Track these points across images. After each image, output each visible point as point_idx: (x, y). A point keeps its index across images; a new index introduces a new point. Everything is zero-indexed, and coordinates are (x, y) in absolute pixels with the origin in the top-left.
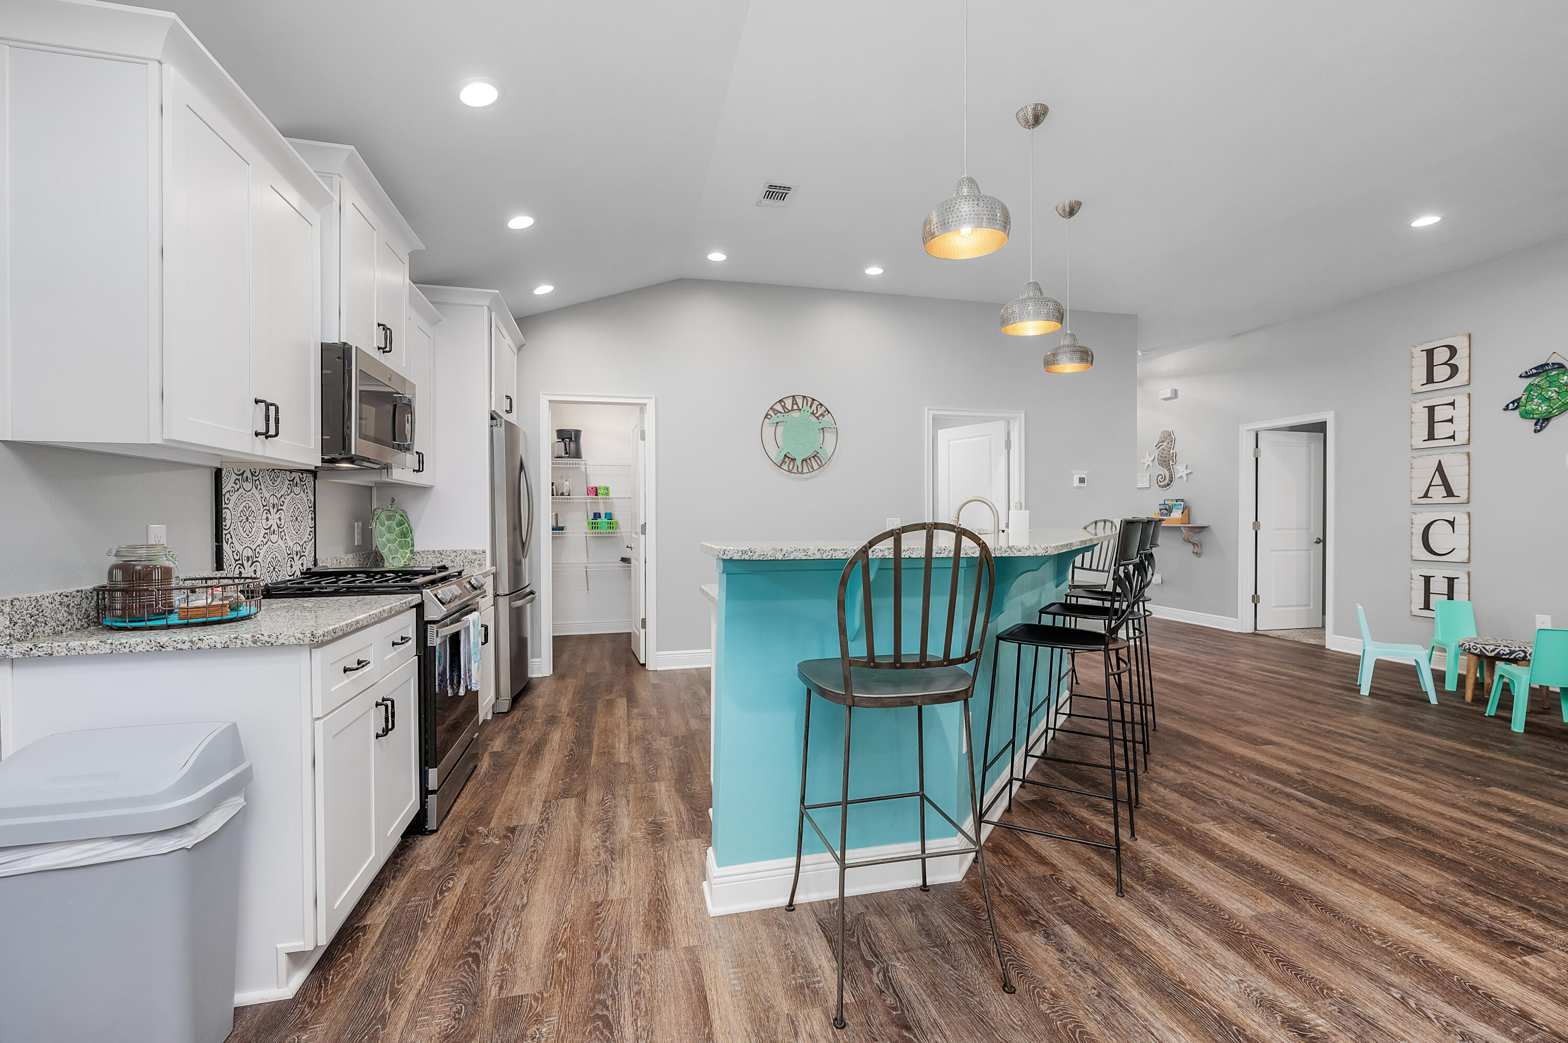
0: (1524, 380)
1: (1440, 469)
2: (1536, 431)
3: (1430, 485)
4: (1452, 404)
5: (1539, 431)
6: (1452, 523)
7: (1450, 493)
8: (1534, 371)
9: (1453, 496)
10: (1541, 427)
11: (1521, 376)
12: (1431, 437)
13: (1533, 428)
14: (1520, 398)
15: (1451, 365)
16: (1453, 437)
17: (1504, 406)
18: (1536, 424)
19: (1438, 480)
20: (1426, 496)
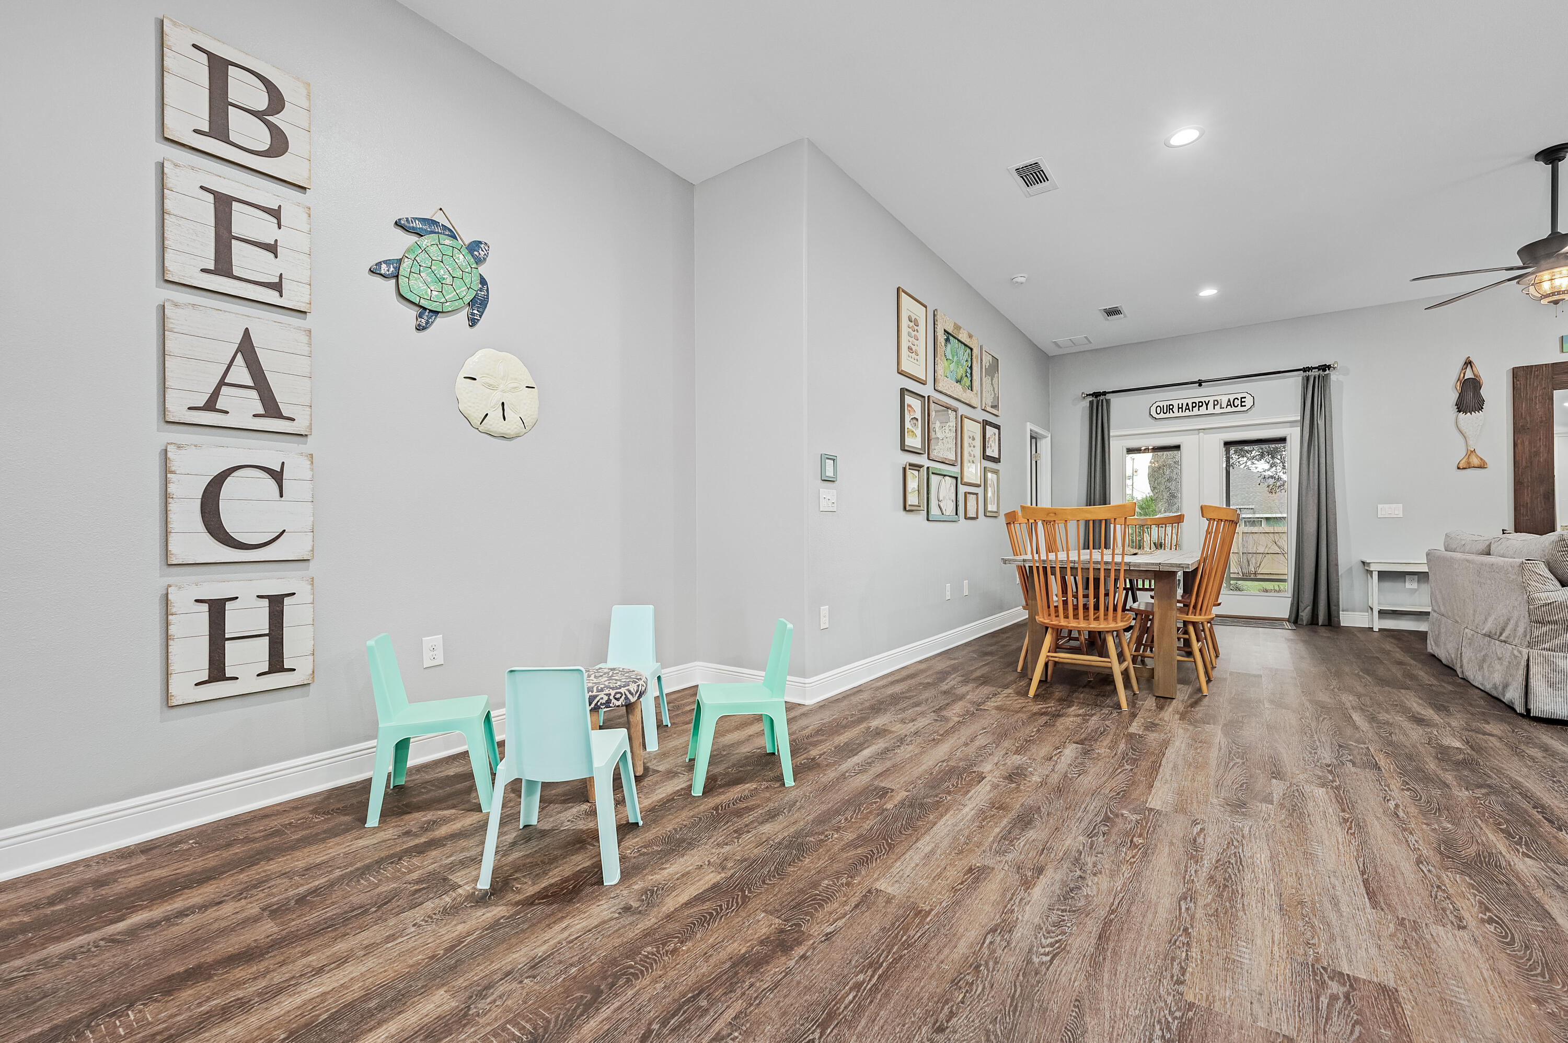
0: (399, 232)
1: (246, 347)
2: (420, 328)
3: (222, 383)
4: (276, 214)
5: (424, 328)
6: (277, 476)
7: (272, 409)
8: (419, 225)
9: (280, 416)
10: (427, 323)
11: (397, 224)
12: (223, 266)
13: (413, 323)
14: (400, 261)
15: (272, 128)
16: (277, 287)
17: (372, 263)
18: (420, 316)
19: (240, 374)
20: (210, 405)
